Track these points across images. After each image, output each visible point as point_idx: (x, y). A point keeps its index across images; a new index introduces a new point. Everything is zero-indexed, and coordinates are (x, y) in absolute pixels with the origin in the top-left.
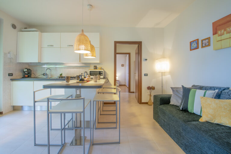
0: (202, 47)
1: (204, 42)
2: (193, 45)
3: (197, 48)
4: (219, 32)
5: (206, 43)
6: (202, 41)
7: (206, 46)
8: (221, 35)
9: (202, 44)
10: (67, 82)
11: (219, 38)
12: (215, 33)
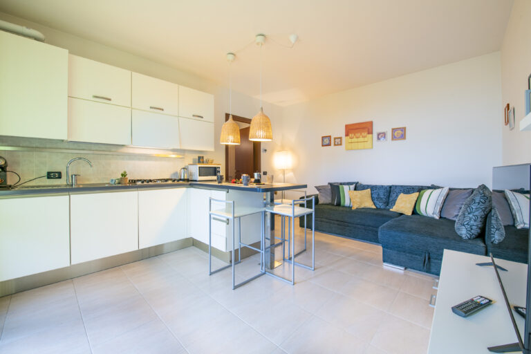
0: (335, 145)
1: (336, 140)
2: (325, 140)
3: (329, 145)
4: (350, 135)
5: (338, 142)
6: (335, 139)
7: (338, 145)
8: (351, 138)
9: (335, 142)
10: (245, 185)
11: (350, 140)
12: (347, 135)
